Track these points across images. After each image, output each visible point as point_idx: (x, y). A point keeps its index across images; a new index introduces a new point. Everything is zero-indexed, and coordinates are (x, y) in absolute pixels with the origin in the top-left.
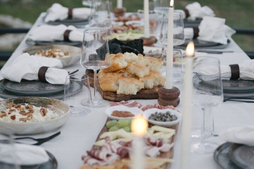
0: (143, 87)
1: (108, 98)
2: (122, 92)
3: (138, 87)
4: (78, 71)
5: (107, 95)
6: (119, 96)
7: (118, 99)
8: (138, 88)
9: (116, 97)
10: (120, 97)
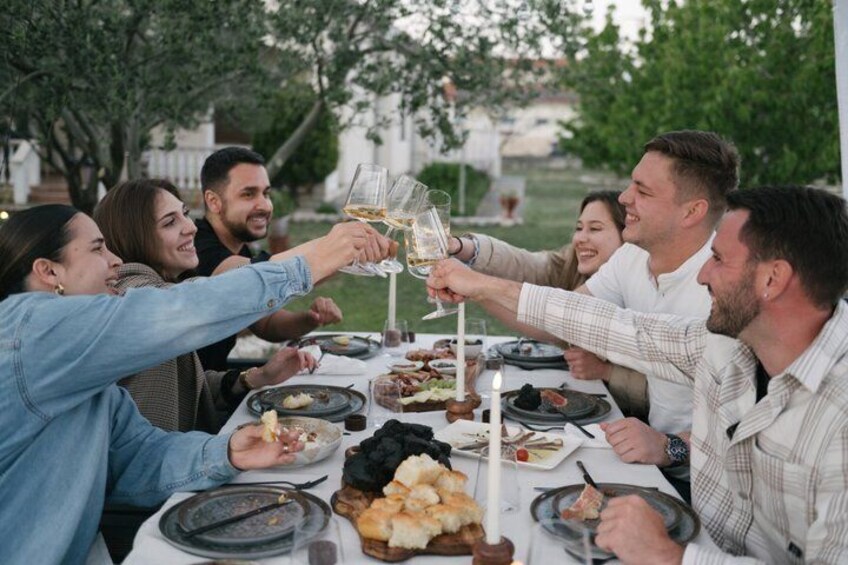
0: (440, 533)
1: (372, 552)
2: (398, 544)
3: (429, 532)
4: (325, 478)
5: (371, 548)
6: (392, 552)
7: (389, 558)
8: (431, 535)
9: (386, 553)
10: (394, 555)
